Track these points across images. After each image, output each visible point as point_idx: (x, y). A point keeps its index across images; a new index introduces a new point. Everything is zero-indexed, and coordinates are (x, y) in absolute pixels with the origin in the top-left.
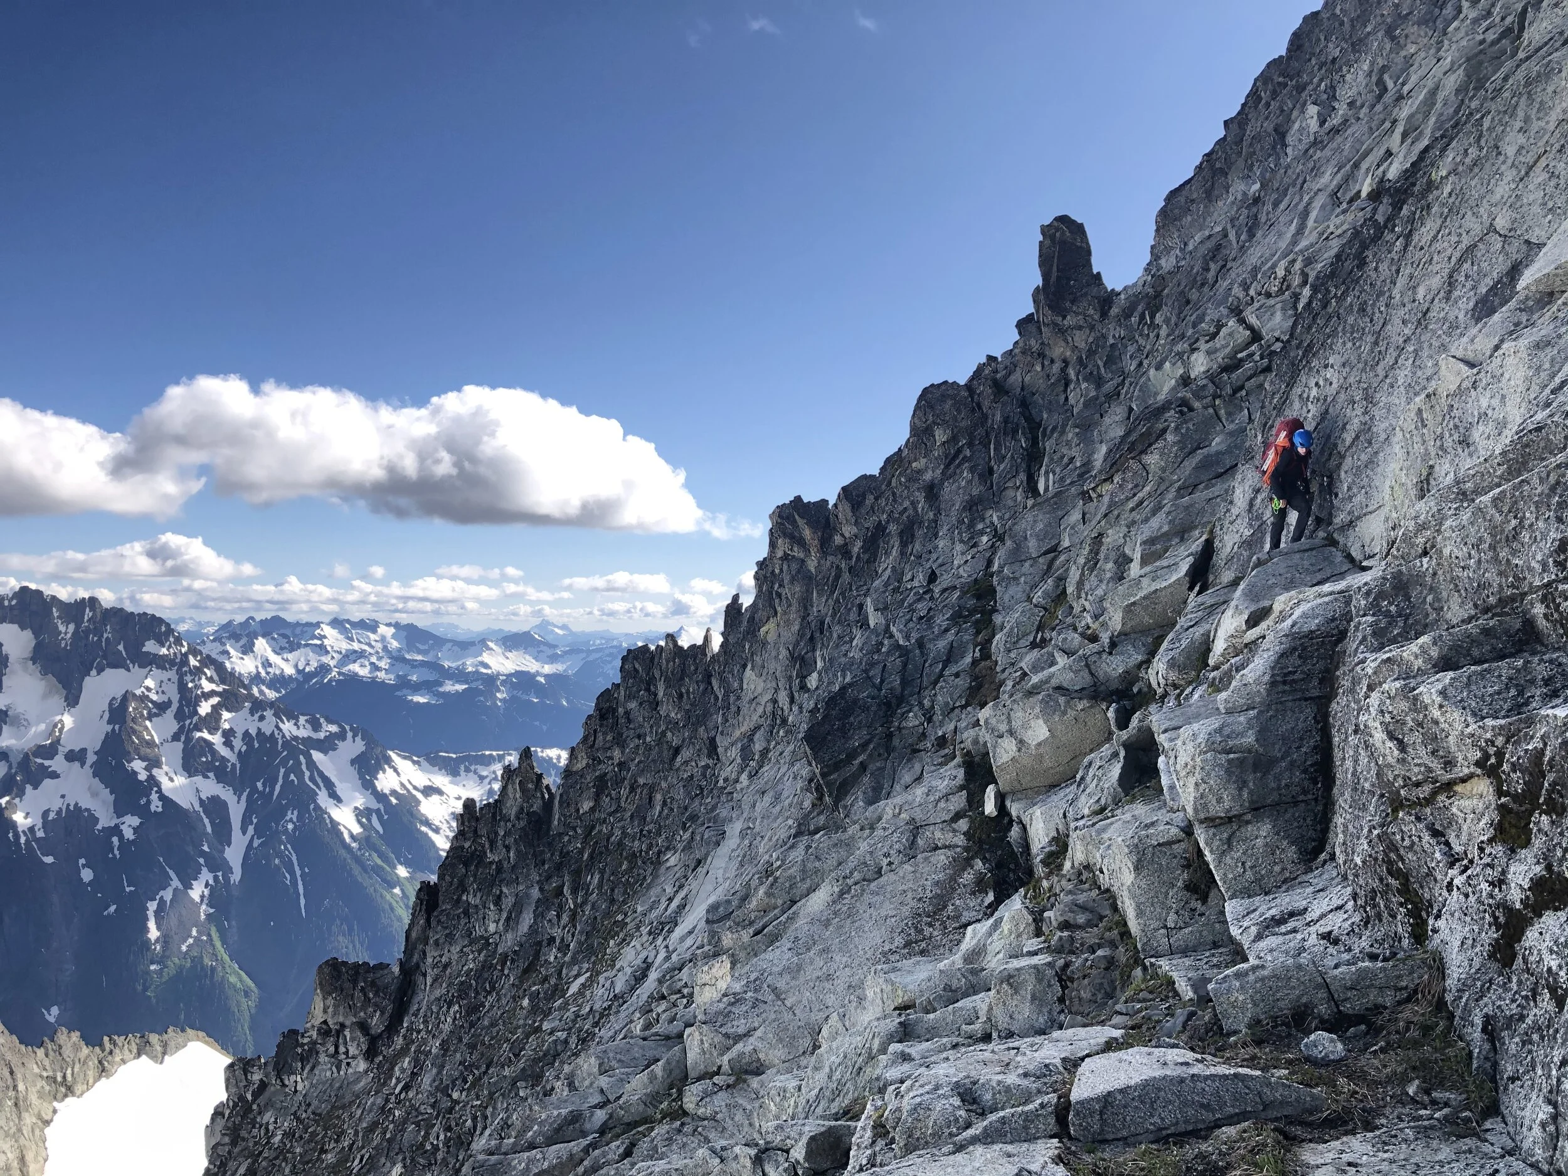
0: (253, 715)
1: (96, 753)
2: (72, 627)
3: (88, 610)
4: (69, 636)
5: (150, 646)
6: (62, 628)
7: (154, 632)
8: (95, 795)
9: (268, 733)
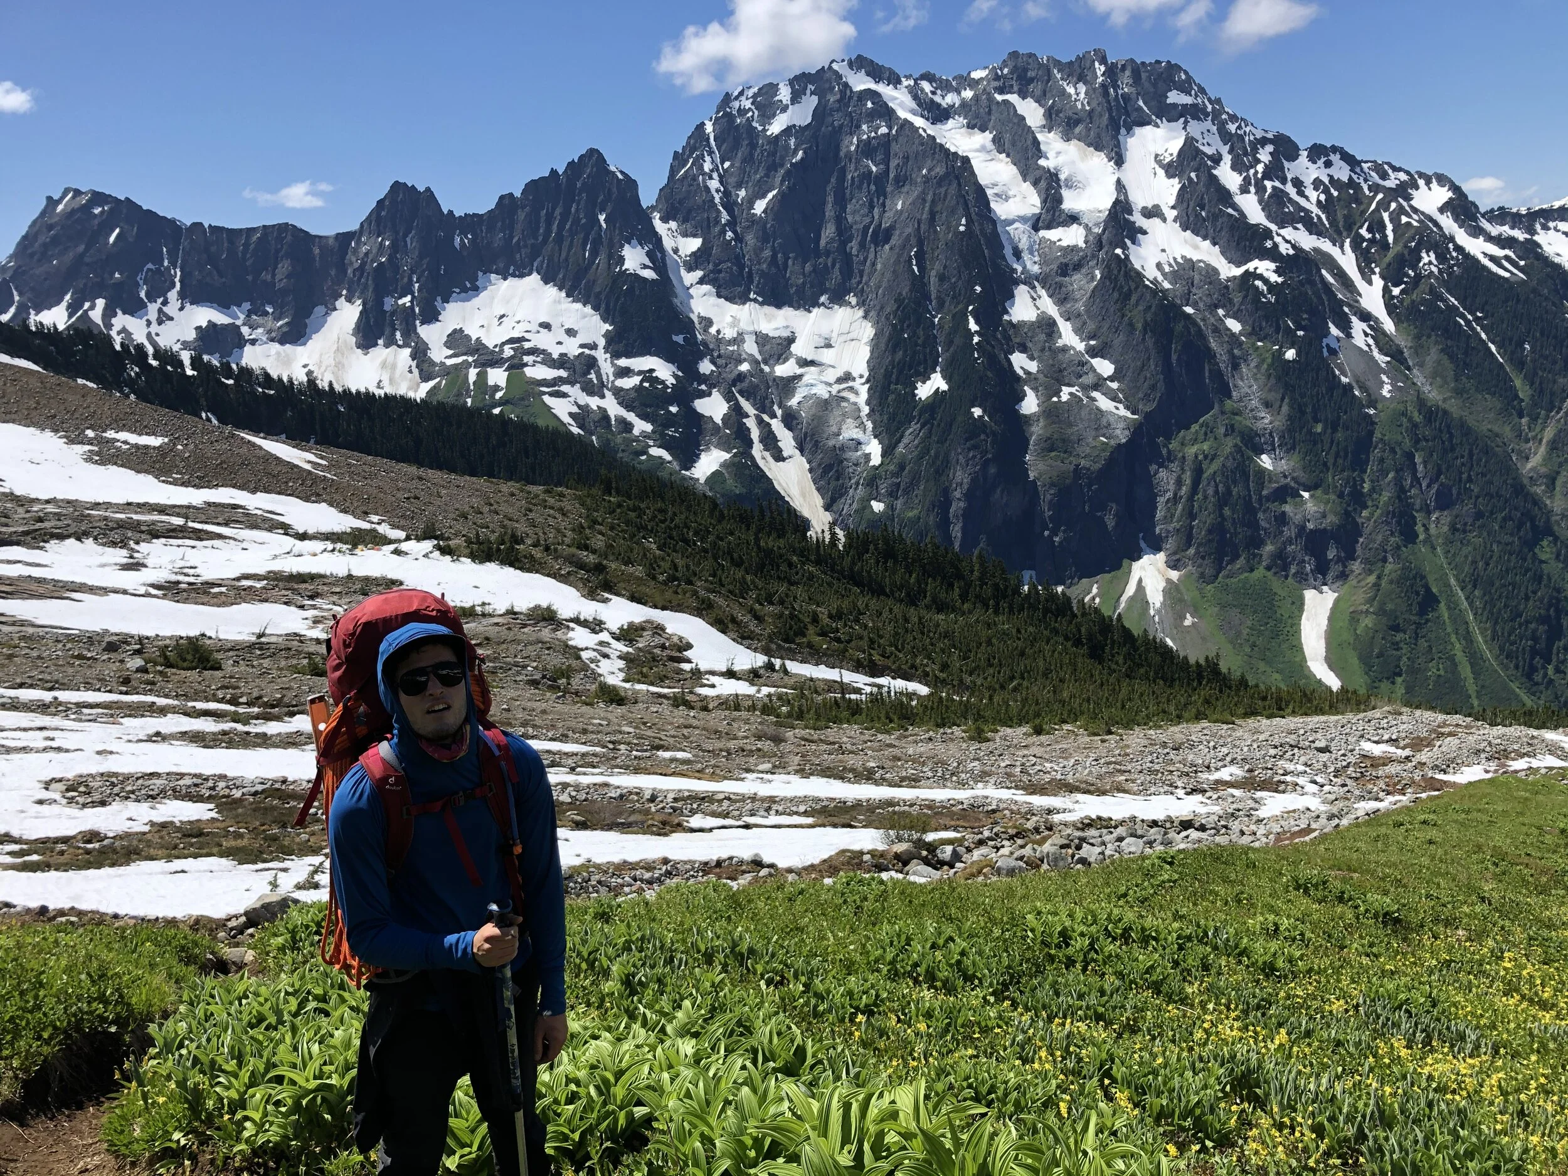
0: (1315, 162)
1: (1173, 207)
2: (1082, 89)
3: (1097, 64)
4: (1082, 96)
5: (1175, 97)
6: (1071, 90)
7: (1174, 82)
8: (1196, 247)
9: (1345, 179)
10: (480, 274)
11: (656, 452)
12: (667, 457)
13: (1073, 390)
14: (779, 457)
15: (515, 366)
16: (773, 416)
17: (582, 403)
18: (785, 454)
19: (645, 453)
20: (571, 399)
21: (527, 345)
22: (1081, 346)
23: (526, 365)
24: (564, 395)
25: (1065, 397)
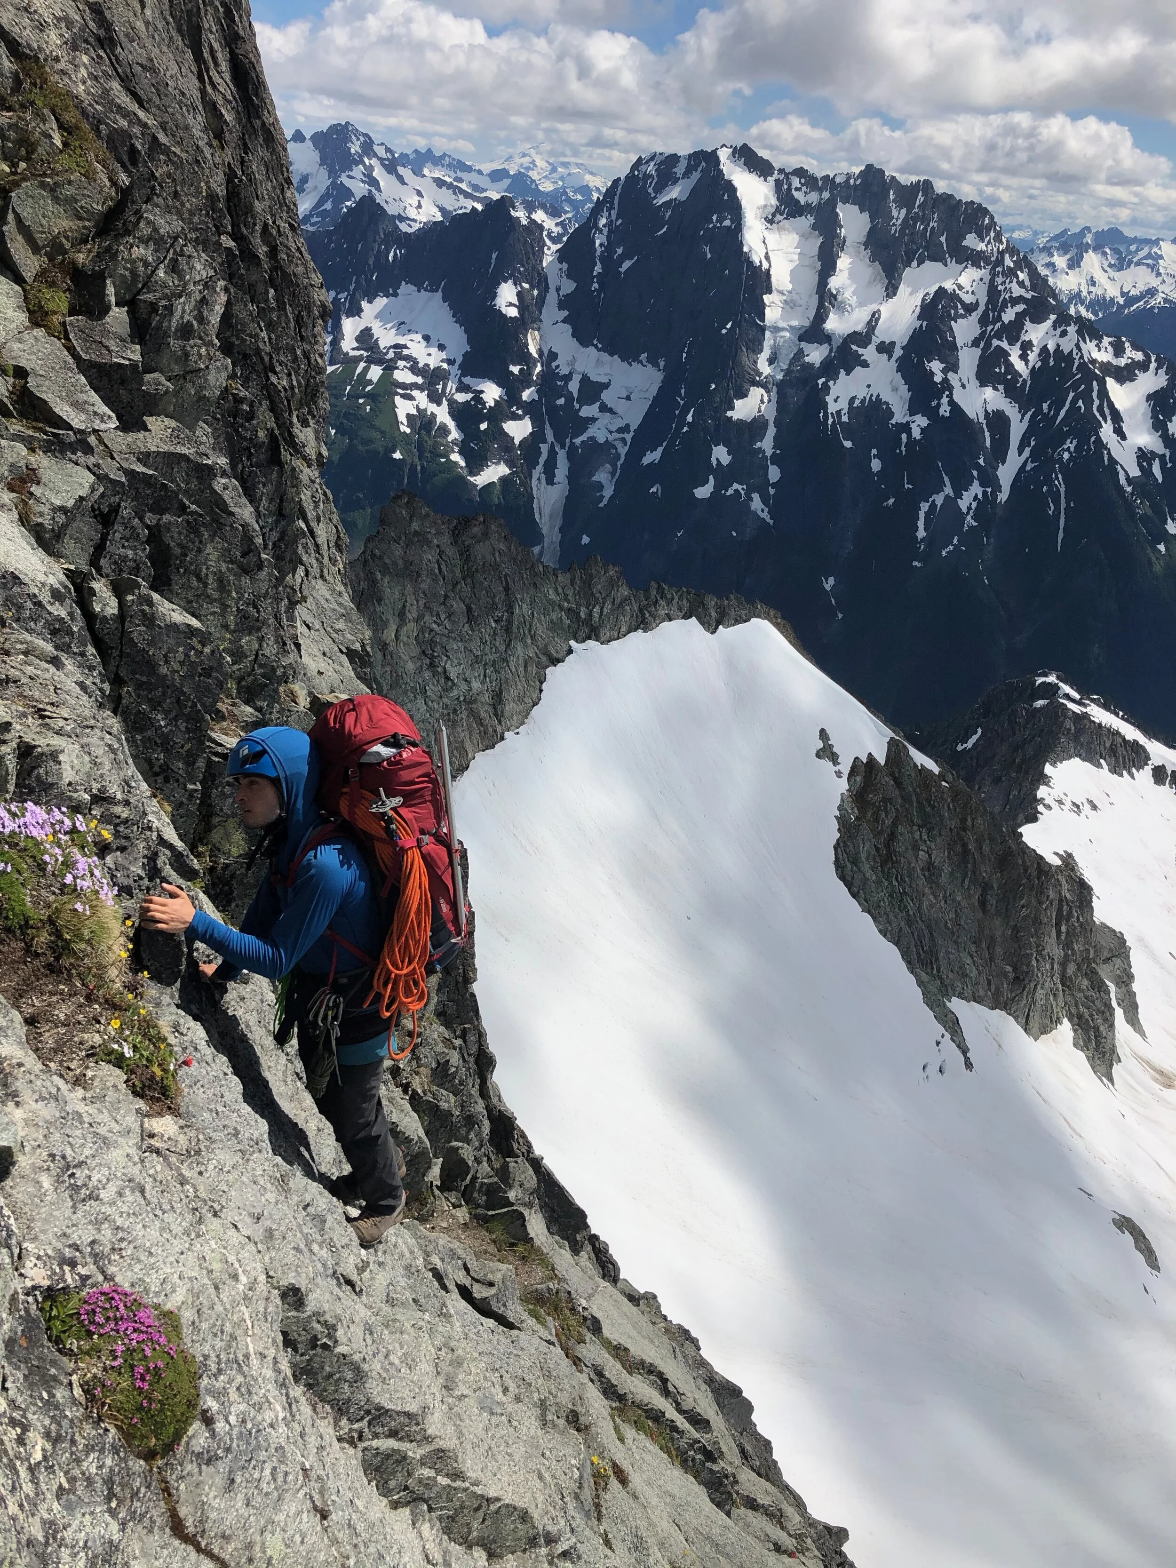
0: (1055, 329)
1: (902, 348)
2: (903, 212)
3: (920, 194)
4: (900, 221)
5: (970, 240)
6: (895, 213)
7: (977, 225)
8: (895, 389)
9: (1066, 352)
10: (403, 283)
11: (455, 457)
12: (463, 463)
13: (739, 487)
14: (550, 481)
15: (390, 367)
16: (563, 447)
17: (422, 407)
18: (556, 480)
19: (447, 456)
20: (415, 403)
21: (405, 352)
22: (769, 452)
23: (397, 368)
24: (411, 398)
25: (730, 492)
